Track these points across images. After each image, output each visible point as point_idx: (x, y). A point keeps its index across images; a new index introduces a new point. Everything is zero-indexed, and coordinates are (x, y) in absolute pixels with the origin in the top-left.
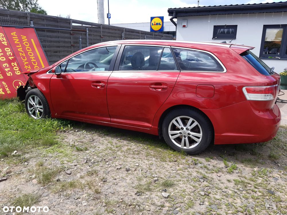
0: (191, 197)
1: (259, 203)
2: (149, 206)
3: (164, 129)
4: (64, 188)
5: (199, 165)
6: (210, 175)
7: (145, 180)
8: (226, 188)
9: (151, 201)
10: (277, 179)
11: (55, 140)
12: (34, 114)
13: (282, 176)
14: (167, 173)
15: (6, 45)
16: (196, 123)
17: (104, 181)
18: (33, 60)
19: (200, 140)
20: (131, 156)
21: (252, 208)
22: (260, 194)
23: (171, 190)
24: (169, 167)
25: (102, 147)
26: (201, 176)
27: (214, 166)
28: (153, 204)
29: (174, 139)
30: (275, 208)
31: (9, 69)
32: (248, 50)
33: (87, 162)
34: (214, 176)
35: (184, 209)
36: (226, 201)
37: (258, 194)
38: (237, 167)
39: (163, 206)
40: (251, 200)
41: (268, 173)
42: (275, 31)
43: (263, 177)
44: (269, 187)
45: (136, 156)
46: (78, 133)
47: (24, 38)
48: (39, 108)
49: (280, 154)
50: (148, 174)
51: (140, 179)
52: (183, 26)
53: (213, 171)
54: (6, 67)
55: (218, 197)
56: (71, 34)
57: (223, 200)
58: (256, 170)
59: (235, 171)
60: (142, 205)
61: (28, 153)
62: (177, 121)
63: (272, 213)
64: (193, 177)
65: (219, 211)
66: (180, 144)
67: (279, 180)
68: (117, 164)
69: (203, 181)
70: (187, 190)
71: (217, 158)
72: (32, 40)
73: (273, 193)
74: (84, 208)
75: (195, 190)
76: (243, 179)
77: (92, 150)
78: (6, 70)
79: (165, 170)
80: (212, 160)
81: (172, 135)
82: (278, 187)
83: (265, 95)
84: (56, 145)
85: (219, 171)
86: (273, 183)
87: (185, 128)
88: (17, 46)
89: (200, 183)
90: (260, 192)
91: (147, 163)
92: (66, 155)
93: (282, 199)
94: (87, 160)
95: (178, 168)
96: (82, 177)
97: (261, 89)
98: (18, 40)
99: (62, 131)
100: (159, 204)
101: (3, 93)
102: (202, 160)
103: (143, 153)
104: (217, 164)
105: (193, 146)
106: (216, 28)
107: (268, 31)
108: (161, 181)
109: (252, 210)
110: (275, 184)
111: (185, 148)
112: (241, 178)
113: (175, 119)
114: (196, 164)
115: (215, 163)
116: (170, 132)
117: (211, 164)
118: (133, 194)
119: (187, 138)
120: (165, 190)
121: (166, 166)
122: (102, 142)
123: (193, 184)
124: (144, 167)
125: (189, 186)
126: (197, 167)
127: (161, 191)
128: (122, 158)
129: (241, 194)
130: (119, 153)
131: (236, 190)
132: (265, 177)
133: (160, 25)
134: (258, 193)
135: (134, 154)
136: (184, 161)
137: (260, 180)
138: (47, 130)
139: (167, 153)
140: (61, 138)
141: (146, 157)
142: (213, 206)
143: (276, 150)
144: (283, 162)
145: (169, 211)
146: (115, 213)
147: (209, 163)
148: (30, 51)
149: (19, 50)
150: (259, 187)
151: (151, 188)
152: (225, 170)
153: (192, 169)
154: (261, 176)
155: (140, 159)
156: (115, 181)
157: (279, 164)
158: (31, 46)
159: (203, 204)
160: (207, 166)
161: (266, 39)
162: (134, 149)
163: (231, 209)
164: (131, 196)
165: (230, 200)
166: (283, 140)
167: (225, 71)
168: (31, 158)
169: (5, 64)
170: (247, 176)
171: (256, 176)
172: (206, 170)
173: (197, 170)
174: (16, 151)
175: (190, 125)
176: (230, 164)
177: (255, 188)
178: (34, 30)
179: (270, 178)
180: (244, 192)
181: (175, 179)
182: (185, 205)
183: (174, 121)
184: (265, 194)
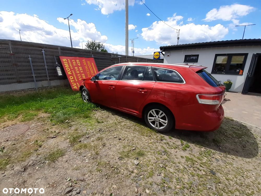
0: (153, 167)
1: (203, 182)
2: (124, 170)
3: (145, 116)
4: (81, 147)
5: (164, 141)
6: (169, 150)
7: (127, 148)
8: (179, 163)
9: (126, 166)
10: (218, 161)
11: (89, 115)
12: (85, 100)
13: (223, 158)
14: (142, 145)
15: (80, 65)
16: (164, 114)
17: (104, 146)
18: (92, 73)
19: (166, 125)
20: (125, 129)
21: (196, 186)
22: (204, 173)
23: (141, 158)
24: (144, 140)
25: (111, 122)
26: (163, 150)
27: (174, 143)
28: (127, 169)
29: (151, 122)
30: (214, 189)
31: (80, 77)
32: (203, 69)
33: (99, 131)
34: (173, 151)
35: (145, 177)
36: (177, 175)
37: (202, 173)
38: (189, 146)
39: (133, 172)
40: (196, 178)
41: (211, 154)
42: (223, 58)
43: (208, 158)
44: (212, 167)
45: (127, 130)
46: (102, 112)
47: (88, 62)
48: (87, 97)
49: (222, 138)
50: (131, 144)
51: (124, 147)
52: (168, 56)
53: (173, 148)
54: (79, 76)
55: (172, 170)
56: (111, 61)
57: (175, 174)
58: (202, 150)
59: (187, 149)
60: (119, 169)
61: (74, 121)
62: (153, 112)
63: (211, 194)
64: (158, 150)
65: (170, 184)
66: (154, 125)
67: (220, 161)
68: (115, 134)
69: (164, 155)
70: (152, 161)
71: (177, 137)
72: (92, 63)
73: (214, 174)
74: (85, 164)
75: (157, 162)
76: (192, 157)
77: (106, 123)
78: (79, 77)
79: (141, 142)
80: (173, 138)
81: (150, 119)
82: (218, 168)
83: (213, 101)
84: (89, 118)
85: (176, 147)
86: (215, 164)
87: (157, 116)
88: (85, 66)
89: (161, 156)
90: (204, 171)
91: (132, 135)
92: (91, 125)
93: (221, 180)
94: (100, 130)
95: (150, 141)
96: (93, 141)
97: (210, 97)
98: (85, 63)
99: (95, 110)
100: (131, 170)
101: (77, 88)
102: (167, 137)
103: (132, 128)
104: (176, 141)
105: (161, 128)
106: (186, 56)
107: (218, 57)
108: (137, 151)
109: (196, 188)
110: (216, 165)
111: (157, 128)
112: (191, 155)
113: (152, 110)
114: (162, 140)
115: (175, 141)
116: (149, 118)
117: (172, 141)
118: (117, 158)
119: (158, 123)
120: (138, 158)
121: (143, 139)
122: (112, 118)
123: (157, 156)
124: (130, 138)
125: (154, 157)
126: (162, 142)
127: (135, 158)
128: (119, 130)
129: (189, 170)
130: (119, 126)
131: (186, 166)
132: (209, 157)
133: (158, 55)
134: (202, 171)
135: (127, 128)
136: (155, 137)
137: (205, 160)
138: (88, 109)
139: (146, 129)
140: (93, 114)
141: (133, 131)
142: (167, 178)
143: (219, 135)
144: (223, 146)
145: (135, 177)
146: (102, 172)
147: (171, 140)
148: (91, 69)
149: (86, 68)
150: (204, 166)
151: (129, 154)
152: (180, 147)
153: (158, 144)
154: (206, 156)
155: (130, 132)
156: (110, 146)
157: (220, 148)
158: (92, 66)
159: (160, 175)
160: (169, 142)
161: (217, 62)
162: (128, 125)
163: (179, 184)
164: (115, 159)
165: (180, 175)
166: (225, 128)
167: (185, 83)
168: (74, 124)
169: (79, 75)
170: (195, 154)
171: (202, 155)
172: (168, 146)
173: (162, 145)
174: (67, 120)
175: (161, 115)
176: (185, 143)
177: (201, 166)
178: (93, 58)
179: (213, 159)
180: (192, 169)
181: (146, 150)
182: (147, 174)
183: (151, 112)
184: (208, 174)
